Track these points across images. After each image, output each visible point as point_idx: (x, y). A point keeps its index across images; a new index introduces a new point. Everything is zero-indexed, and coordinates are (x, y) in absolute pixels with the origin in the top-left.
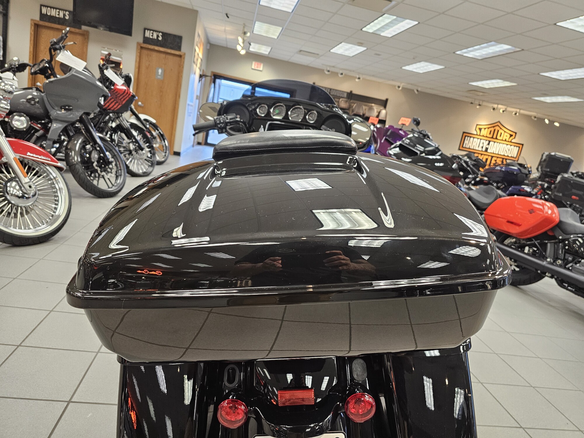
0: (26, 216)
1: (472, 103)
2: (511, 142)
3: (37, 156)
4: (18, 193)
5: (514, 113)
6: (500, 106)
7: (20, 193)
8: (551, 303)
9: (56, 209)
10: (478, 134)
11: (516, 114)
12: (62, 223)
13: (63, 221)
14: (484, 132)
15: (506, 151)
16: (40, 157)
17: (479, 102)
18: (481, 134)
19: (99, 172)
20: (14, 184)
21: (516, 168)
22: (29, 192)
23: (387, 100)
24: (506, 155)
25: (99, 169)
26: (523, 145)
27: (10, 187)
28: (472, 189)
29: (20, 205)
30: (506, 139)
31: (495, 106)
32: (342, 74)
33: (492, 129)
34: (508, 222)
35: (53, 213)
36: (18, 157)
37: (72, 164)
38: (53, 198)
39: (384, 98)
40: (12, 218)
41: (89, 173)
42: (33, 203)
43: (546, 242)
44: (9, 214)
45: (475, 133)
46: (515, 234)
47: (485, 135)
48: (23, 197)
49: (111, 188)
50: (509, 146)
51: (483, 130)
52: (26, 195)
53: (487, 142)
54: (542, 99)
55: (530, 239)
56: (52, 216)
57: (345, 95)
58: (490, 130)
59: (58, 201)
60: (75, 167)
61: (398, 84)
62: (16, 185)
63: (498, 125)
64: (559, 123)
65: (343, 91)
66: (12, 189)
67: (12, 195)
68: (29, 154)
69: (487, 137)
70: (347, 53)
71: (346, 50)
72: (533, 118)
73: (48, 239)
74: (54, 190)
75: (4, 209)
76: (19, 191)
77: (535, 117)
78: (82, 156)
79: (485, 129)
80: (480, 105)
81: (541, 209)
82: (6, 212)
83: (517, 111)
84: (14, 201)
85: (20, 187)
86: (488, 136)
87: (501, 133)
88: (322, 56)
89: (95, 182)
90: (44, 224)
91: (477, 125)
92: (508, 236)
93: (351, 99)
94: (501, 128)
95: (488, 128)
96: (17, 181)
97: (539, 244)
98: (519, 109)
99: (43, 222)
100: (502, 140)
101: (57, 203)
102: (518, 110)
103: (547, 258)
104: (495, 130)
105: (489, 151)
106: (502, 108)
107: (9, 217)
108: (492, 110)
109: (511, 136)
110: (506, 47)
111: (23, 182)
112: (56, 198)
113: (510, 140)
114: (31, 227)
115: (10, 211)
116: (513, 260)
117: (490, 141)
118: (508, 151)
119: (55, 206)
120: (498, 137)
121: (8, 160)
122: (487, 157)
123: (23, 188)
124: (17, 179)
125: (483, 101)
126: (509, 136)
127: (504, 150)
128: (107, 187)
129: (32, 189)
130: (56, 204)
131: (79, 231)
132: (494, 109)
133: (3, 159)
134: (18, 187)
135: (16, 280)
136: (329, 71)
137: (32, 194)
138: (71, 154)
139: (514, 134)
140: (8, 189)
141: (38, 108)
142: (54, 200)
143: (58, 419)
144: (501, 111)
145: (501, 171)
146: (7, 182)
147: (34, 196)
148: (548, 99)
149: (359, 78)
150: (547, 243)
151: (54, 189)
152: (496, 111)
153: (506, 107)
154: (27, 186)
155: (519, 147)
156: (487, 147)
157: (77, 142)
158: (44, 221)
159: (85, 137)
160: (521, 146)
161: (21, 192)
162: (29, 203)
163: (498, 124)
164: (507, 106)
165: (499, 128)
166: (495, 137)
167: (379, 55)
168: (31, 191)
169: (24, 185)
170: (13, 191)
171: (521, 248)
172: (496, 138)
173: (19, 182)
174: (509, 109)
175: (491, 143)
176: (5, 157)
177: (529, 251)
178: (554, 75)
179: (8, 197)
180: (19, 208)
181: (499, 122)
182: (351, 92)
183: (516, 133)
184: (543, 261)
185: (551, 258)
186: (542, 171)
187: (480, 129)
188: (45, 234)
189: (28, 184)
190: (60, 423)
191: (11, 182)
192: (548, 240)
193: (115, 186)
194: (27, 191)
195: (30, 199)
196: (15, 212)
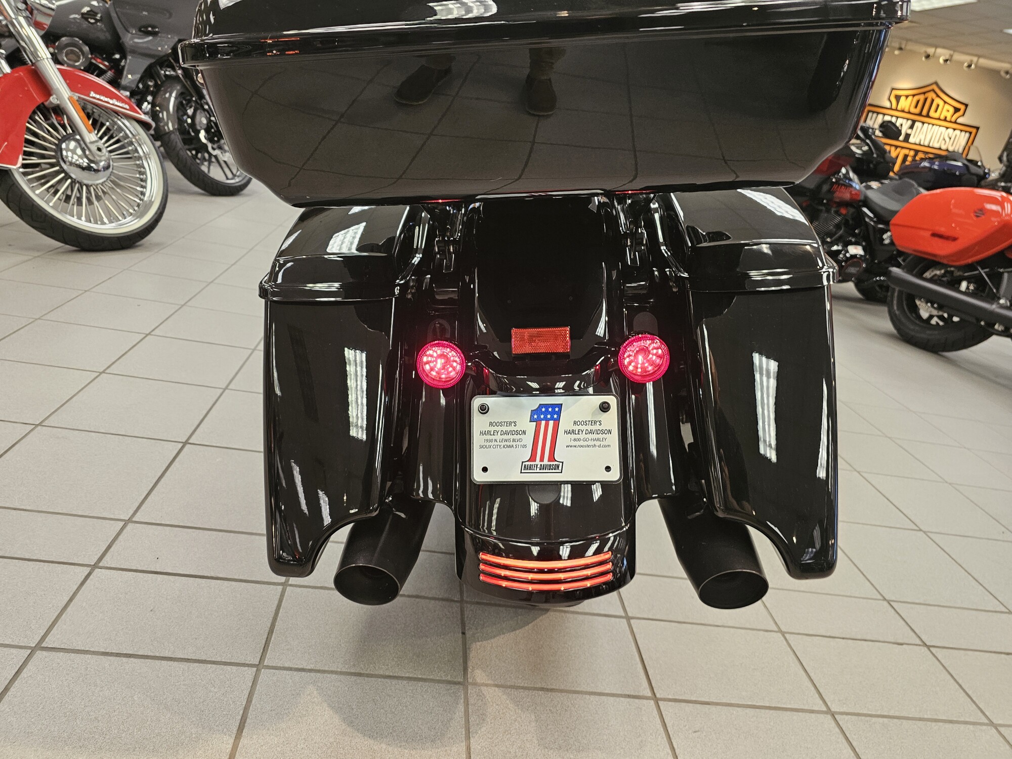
0: (96, 202)
2: (955, 122)
3: (106, 99)
4: (81, 161)
5: (966, 64)
6: (939, 51)
7: (85, 162)
8: (998, 380)
9: (143, 194)
10: (894, 106)
11: (969, 66)
12: (155, 218)
13: (156, 215)
14: (904, 104)
15: (944, 139)
16: (111, 102)
17: (900, 44)
18: (899, 108)
19: (210, 149)
20: (72, 144)
21: (960, 164)
22: (98, 158)
24: (944, 147)
25: (210, 146)
26: (978, 128)
27: (68, 150)
28: (872, 188)
29: (86, 182)
30: (946, 117)
31: (931, 51)
33: (922, 98)
34: (934, 235)
35: (138, 201)
36: (76, 98)
37: (164, 133)
38: (138, 176)
40: (73, 205)
41: (194, 152)
42: (105, 181)
43: (1002, 270)
44: (68, 198)
45: (888, 105)
46: (944, 257)
47: (906, 110)
48: (88, 168)
49: (232, 179)
50: (950, 131)
51: (903, 99)
52: (92, 165)
53: (910, 122)
55: (971, 267)
56: (138, 205)
58: (916, 98)
59: (145, 181)
60: (169, 137)
62: (76, 148)
63: (933, 90)
66: (70, 154)
67: (71, 164)
68: (92, 94)
69: (909, 112)
72: (1003, 74)
73: (134, 243)
74: (138, 162)
75: (59, 188)
76: (82, 159)
77: (1007, 73)
78: (181, 121)
79: (907, 97)
80: (900, 49)
81: (998, 212)
82: (63, 193)
83: (972, 61)
84: (75, 173)
85: (83, 150)
86: (913, 110)
87: (938, 106)
89: (204, 168)
90: (125, 218)
91: (893, 89)
92: (933, 263)
94: (938, 96)
95: (914, 96)
96: (77, 141)
97: (987, 275)
98: (976, 55)
99: (124, 215)
100: (939, 119)
101: (143, 184)
102: (975, 59)
103: (999, 298)
104: (926, 100)
105: (911, 140)
106: (943, 54)
107: (69, 203)
108: (923, 59)
109: (957, 110)
111: (87, 141)
112: (142, 177)
113: (953, 119)
114: (105, 220)
115: (69, 193)
116: (936, 305)
117: (914, 122)
118: (947, 139)
119: (142, 189)
120: (932, 114)
121: (60, 101)
122: (906, 152)
123: (87, 152)
124: (78, 137)
125: (908, 40)
126: (952, 110)
127: (942, 138)
128: (225, 178)
129: (103, 154)
130: (142, 187)
131: (183, 237)
132: (928, 57)
133: (51, 98)
134: (79, 151)
135: (88, 293)
137: (102, 164)
138: (161, 115)
139: (962, 107)
140: (64, 153)
141: (102, 30)
142: (139, 179)
143: (169, 461)
144: (941, 61)
145: (930, 169)
146: (61, 141)
147: (107, 168)
150: (1003, 273)
151: (138, 160)
152: (931, 60)
153: (952, 52)
154: (94, 148)
155: (971, 133)
156: (909, 131)
157: (170, 95)
158: (125, 213)
159: (184, 86)
160: (973, 131)
161: (86, 160)
162: (100, 179)
163: (934, 87)
164: (954, 51)
165: (934, 96)
166: (925, 112)
168: (100, 156)
169: (90, 146)
170: (72, 158)
171: (954, 284)
172: (928, 116)
173: (82, 143)
174: (958, 57)
175: (918, 124)
176: (54, 96)
177: (968, 288)
179: (65, 167)
180: (84, 188)
181: (936, 83)
183: (966, 106)
184: (992, 304)
185: (1007, 299)
186: (1008, 160)
187: (898, 98)
188: (129, 234)
189: (96, 144)
190: (173, 466)
191: (67, 142)
192: (1005, 268)
193: (238, 176)
194: (95, 157)
195: (99, 173)
196: (78, 195)
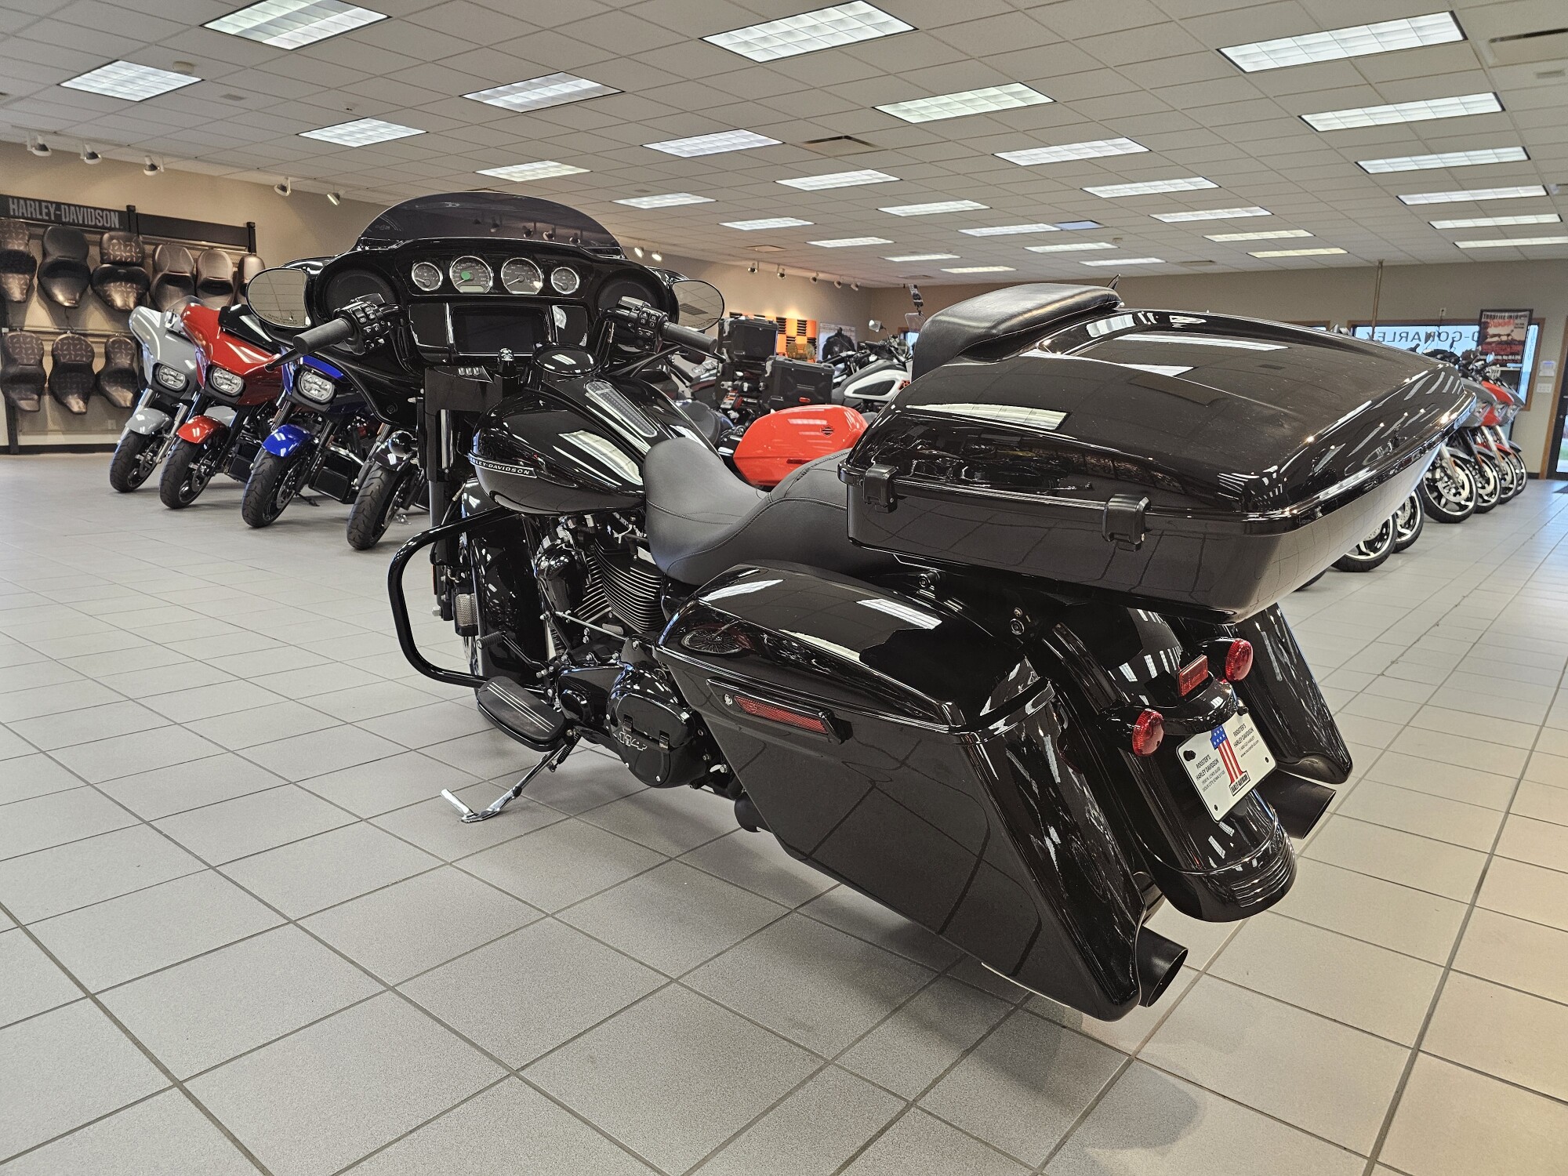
1: (477, 222)
23: (250, 227)
31: (530, 225)
32: (93, 156)
39: (240, 223)
54: (633, 202)
57: (115, 221)
61: (281, 180)
64: (661, 254)
65: (103, 210)
70: (123, 92)
71: (122, 83)
83: (576, 234)
88: (21, 99)
93: (138, 234)
110: (586, 84)
136: (43, 148)
148: (645, 203)
149: (153, 167)
167: (241, 98)
178: (670, 147)
182: (131, 209)
